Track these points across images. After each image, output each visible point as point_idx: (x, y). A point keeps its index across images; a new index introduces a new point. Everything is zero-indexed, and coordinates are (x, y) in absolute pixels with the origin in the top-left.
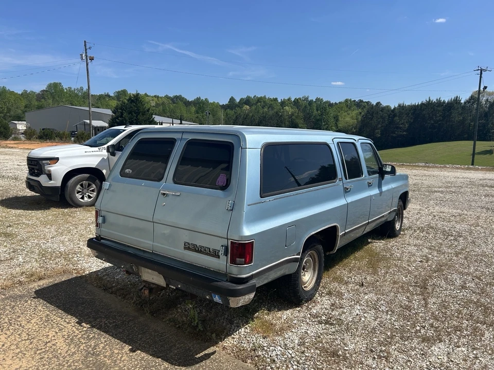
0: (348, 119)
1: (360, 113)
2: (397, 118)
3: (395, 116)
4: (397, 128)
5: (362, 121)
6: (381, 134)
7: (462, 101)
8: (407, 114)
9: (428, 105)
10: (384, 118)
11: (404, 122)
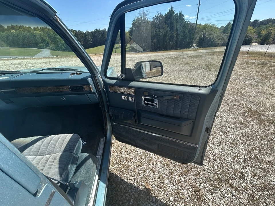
2: (87, 37)
3: (86, 35)
4: (89, 40)
6: (83, 43)
7: (107, 30)
8: (90, 35)
9: (96, 31)
10: (83, 37)
11: (90, 38)
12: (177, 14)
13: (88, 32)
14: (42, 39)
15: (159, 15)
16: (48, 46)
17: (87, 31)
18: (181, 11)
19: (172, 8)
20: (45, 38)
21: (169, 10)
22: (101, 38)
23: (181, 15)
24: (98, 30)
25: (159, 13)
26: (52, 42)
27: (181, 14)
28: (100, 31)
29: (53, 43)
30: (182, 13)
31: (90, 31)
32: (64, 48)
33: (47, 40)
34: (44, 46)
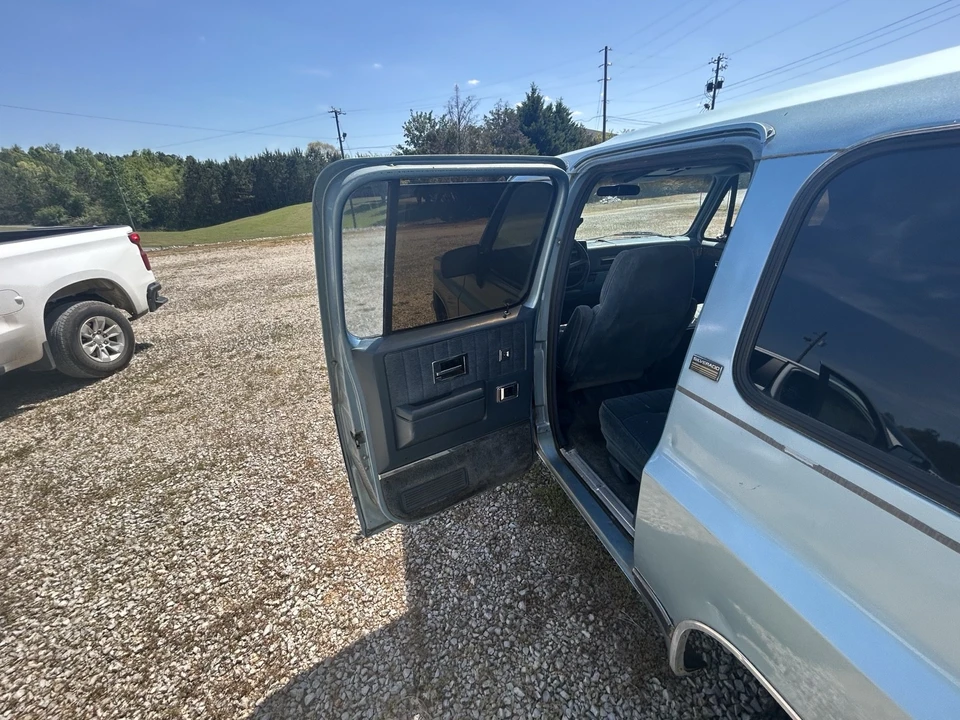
0: (161, 180)
1: (178, 171)
2: (235, 177)
3: (230, 174)
4: (240, 190)
5: (186, 183)
6: (221, 199)
7: (303, 155)
8: (247, 171)
9: (267, 158)
10: (217, 178)
11: (246, 182)
12: (550, 108)
13: (235, 162)
14: (52, 188)
15: (503, 109)
16: (80, 216)
17: (231, 160)
18: (561, 99)
19: (534, 91)
20: (63, 186)
21: (528, 97)
22: (284, 180)
23: (561, 112)
24: (273, 153)
25: (503, 104)
26: (93, 200)
27: (559, 105)
28: (280, 158)
29: (102, 204)
30: (564, 105)
31: (243, 160)
32: (148, 220)
33: (73, 193)
34: (60, 216)
